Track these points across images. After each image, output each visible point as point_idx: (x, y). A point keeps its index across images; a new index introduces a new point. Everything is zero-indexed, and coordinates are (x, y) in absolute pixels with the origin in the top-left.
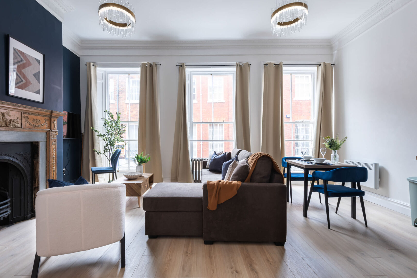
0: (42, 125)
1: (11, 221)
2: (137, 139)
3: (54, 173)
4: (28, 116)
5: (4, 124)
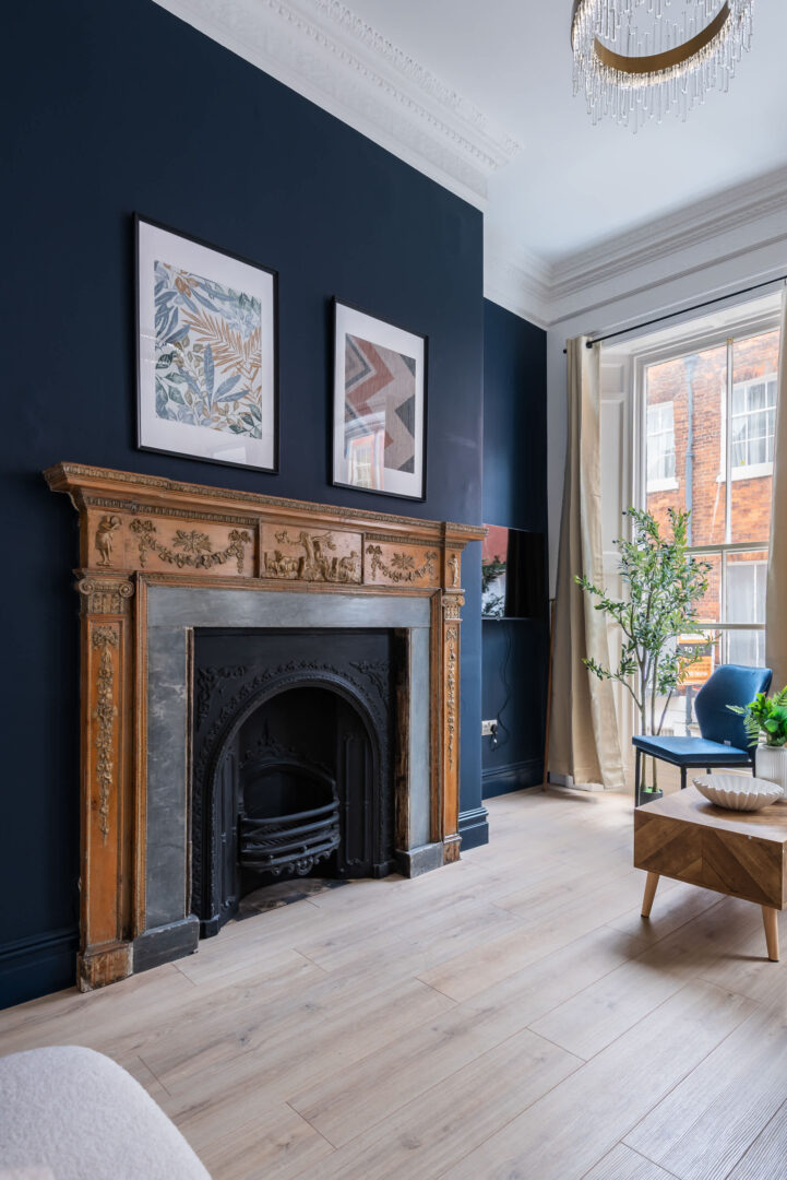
0: (417, 572)
1: (342, 870)
2: (764, 623)
3: (450, 737)
4: (381, 545)
5: (318, 576)
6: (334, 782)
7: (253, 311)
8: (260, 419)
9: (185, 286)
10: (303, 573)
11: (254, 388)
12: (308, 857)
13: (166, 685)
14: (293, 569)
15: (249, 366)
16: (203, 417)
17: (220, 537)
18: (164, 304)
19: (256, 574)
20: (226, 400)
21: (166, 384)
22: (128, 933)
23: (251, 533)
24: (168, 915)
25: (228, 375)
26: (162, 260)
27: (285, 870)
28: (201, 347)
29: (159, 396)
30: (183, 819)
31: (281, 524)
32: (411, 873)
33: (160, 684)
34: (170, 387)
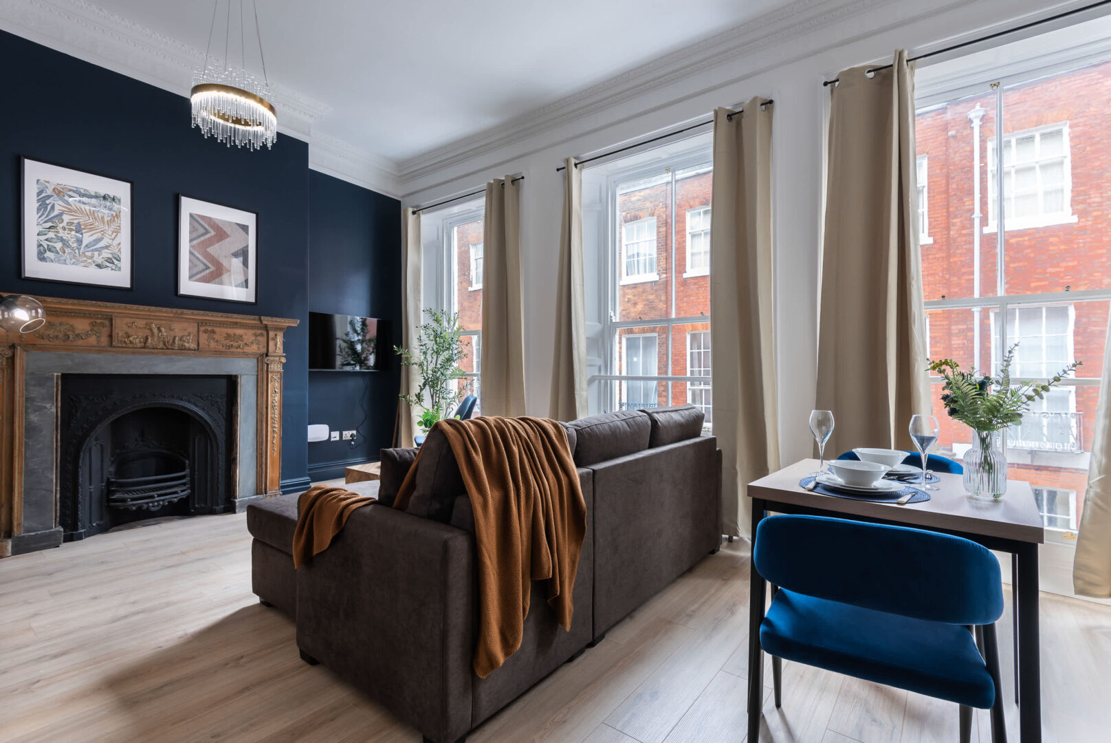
0: (246, 344)
1: (193, 511)
3: (274, 437)
4: (215, 329)
5: (161, 345)
6: (187, 462)
7: (114, 204)
8: (119, 261)
9: (60, 192)
10: (147, 345)
11: (115, 243)
12: (158, 501)
13: (39, 404)
14: (140, 342)
15: (110, 233)
16: (73, 260)
17: (82, 325)
18: (45, 201)
19: (111, 345)
20: (92, 251)
21: (45, 244)
22: (9, 534)
23: (107, 323)
24: (40, 526)
25: (95, 237)
26: (42, 179)
27: (140, 507)
28: (73, 223)
29: (40, 250)
30: (53, 476)
31: (132, 318)
32: (237, 511)
33: (35, 403)
34: (48, 245)
